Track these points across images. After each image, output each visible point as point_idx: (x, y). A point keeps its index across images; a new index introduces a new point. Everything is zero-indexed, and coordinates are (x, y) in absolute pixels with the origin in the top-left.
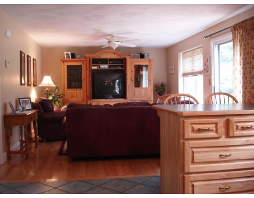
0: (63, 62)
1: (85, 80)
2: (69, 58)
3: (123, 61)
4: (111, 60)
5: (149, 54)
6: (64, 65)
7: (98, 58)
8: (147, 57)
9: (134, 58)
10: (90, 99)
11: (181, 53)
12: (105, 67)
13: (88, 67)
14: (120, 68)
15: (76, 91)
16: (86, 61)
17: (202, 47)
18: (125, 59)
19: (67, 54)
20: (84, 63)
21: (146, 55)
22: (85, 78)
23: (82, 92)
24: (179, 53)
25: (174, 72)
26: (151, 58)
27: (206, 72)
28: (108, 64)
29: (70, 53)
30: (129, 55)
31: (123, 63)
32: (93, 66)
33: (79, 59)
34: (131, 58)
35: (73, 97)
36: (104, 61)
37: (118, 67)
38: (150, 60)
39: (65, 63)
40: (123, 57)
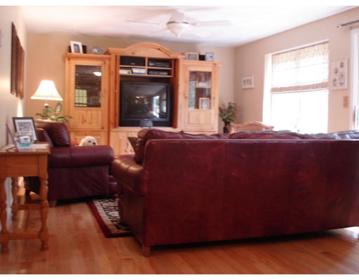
0: (69, 59)
1: (107, 94)
2: (79, 52)
3: (172, 64)
4: (151, 60)
5: (212, 53)
6: (69, 63)
7: (131, 55)
8: (211, 60)
9: (189, 59)
10: (115, 127)
11: (270, 55)
12: (140, 71)
13: (113, 69)
14: (164, 75)
15: (89, 112)
16: (110, 59)
17: (327, 42)
18: (176, 61)
19: (75, 45)
20: (105, 63)
21: (208, 56)
22: (107, 89)
23: (100, 112)
24: (266, 55)
25: (252, 86)
26: (216, 60)
27: (338, 85)
28: (147, 67)
29: (80, 44)
30: (183, 54)
31: (171, 67)
32: (122, 68)
33: (97, 56)
34: (185, 59)
35: (84, 121)
36: (140, 61)
37: (161, 73)
38: (215, 64)
39: (72, 61)
40: (172, 56)
